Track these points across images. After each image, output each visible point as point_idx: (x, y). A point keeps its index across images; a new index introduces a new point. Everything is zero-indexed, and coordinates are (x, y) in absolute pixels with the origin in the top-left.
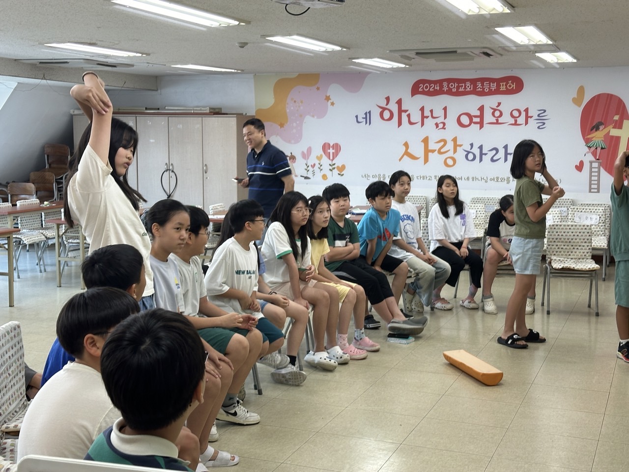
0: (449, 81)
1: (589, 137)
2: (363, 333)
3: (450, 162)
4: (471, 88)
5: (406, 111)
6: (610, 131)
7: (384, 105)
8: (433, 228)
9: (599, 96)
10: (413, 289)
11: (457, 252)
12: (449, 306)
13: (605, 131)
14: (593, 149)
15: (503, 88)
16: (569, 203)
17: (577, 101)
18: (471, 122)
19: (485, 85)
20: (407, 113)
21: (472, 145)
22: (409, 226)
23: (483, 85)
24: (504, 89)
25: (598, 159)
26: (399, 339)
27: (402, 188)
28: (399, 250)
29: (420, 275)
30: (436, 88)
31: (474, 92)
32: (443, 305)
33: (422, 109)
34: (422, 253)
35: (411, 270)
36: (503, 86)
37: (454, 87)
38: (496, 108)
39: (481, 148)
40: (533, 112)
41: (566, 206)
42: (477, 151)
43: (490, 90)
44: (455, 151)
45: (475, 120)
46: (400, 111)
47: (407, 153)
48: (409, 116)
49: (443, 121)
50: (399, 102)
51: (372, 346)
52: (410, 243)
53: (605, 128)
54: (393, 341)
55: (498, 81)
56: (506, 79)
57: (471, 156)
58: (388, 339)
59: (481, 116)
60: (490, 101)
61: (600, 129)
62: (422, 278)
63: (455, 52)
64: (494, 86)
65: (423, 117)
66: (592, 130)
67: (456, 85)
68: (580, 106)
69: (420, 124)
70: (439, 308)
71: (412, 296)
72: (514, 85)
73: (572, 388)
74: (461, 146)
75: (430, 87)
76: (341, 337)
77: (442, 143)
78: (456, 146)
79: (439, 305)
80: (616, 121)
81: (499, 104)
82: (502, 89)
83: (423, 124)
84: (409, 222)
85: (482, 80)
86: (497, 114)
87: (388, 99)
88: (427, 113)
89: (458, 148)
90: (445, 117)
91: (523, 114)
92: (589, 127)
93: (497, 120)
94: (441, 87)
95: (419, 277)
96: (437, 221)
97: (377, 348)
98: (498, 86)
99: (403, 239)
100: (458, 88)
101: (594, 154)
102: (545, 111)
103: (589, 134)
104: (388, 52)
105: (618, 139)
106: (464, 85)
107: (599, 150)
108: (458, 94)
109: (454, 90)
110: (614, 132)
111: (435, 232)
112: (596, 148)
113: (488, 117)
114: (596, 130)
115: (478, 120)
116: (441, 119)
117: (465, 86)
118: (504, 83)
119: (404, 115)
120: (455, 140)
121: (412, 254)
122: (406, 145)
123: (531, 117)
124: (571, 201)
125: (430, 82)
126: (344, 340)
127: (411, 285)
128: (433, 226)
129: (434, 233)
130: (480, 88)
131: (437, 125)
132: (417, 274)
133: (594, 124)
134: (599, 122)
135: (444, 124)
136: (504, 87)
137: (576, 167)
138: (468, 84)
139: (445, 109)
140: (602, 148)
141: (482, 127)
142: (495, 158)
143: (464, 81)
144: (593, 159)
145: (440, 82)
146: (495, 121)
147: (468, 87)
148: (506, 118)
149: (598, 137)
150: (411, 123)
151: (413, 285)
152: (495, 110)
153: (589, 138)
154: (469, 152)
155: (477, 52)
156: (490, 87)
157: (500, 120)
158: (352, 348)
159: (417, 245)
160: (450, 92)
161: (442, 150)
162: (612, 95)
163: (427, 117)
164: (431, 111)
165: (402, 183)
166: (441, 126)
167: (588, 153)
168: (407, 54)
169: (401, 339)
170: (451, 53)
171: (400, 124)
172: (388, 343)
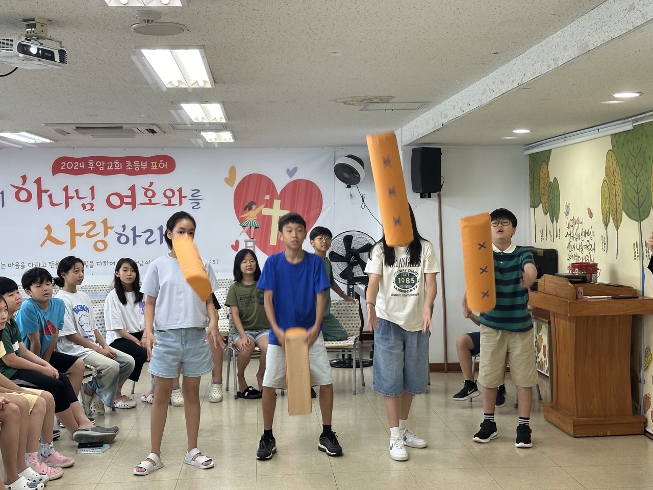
0: (95, 159)
1: (242, 216)
2: (51, 448)
3: (100, 246)
4: (120, 167)
5: (46, 191)
6: (261, 211)
7: (20, 184)
8: (110, 318)
9: (250, 176)
10: (92, 389)
11: (138, 343)
12: (132, 404)
13: (258, 211)
14: (247, 228)
15: (154, 167)
16: (227, 283)
17: (229, 181)
18: (122, 202)
19: (135, 164)
20: (49, 193)
21: (124, 227)
22: (85, 318)
23: (133, 164)
24: (156, 168)
25: (252, 238)
26: (92, 449)
27: (77, 275)
28: (76, 346)
29: (103, 372)
30: (80, 166)
31: (124, 171)
32: (126, 404)
33: (66, 189)
34: (101, 347)
35: (92, 367)
36: (154, 165)
37: (101, 165)
38: (148, 188)
39: (134, 229)
40: (187, 192)
41: (225, 286)
42: (130, 234)
43: (141, 169)
44: (106, 234)
45: (126, 200)
46: (40, 191)
47: (50, 238)
48: (50, 196)
49: (91, 202)
50: (38, 182)
51: (66, 461)
52: (87, 337)
53: (257, 207)
54: (85, 451)
55: (149, 160)
56: (157, 158)
57: (123, 239)
58: (79, 450)
59: (133, 196)
60: (141, 181)
61: (253, 209)
62: (104, 376)
63: (121, 128)
64: (144, 165)
65: (68, 198)
66: (245, 209)
67: (103, 163)
68: (232, 186)
69: (64, 205)
70: (121, 407)
71: (91, 397)
72: (166, 165)
73: (297, 474)
74: (112, 228)
75: (74, 165)
76: (30, 456)
77: (91, 226)
78: (106, 228)
79: (119, 404)
80: (267, 200)
81: (151, 184)
82: (153, 169)
83: (67, 206)
84: (84, 313)
85: (133, 159)
86: (150, 194)
87: (24, 178)
88: (72, 193)
89: (109, 230)
90: (93, 198)
91: (177, 194)
92: (242, 207)
93: (150, 201)
94: (87, 165)
95: (101, 375)
96: (114, 310)
97: (71, 462)
98: (149, 165)
99: (79, 334)
100: (106, 166)
101: (249, 233)
102: (199, 191)
103: (243, 214)
104: (43, 125)
105: (269, 218)
106: (112, 163)
107: (253, 228)
108: (106, 173)
109: (102, 169)
110: (266, 212)
111: (112, 321)
112: (250, 228)
113: (140, 197)
114: (249, 210)
115: (129, 200)
116: (89, 200)
117: (114, 164)
118: (156, 163)
119: (45, 197)
120: (105, 222)
121: (91, 349)
122: (49, 228)
123: (185, 197)
124: (229, 281)
125: (74, 160)
126: (34, 459)
127: (88, 385)
128: (110, 315)
129: (111, 323)
130: (131, 167)
131: (84, 206)
132: (99, 372)
133: (247, 204)
134: (251, 202)
135: (92, 205)
136: (156, 166)
137: (232, 246)
138: (117, 162)
139: (92, 189)
140: (256, 228)
141: (134, 207)
142: (149, 240)
143: (112, 159)
144: (248, 238)
145: (85, 160)
146: (148, 202)
147: (117, 165)
148: (159, 198)
149: (251, 216)
150: (53, 204)
151: (91, 385)
152: (147, 190)
153: (243, 218)
154: (121, 235)
155: (143, 128)
156: (141, 166)
157: (153, 200)
158: (45, 467)
159: (94, 339)
160: (96, 171)
161: (91, 234)
162: (262, 175)
163: (72, 198)
164: (77, 191)
165: (77, 270)
166: (88, 207)
167: (242, 232)
168: (64, 128)
169: (94, 448)
170: (117, 128)
171: (40, 205)
172: (79, 454)
